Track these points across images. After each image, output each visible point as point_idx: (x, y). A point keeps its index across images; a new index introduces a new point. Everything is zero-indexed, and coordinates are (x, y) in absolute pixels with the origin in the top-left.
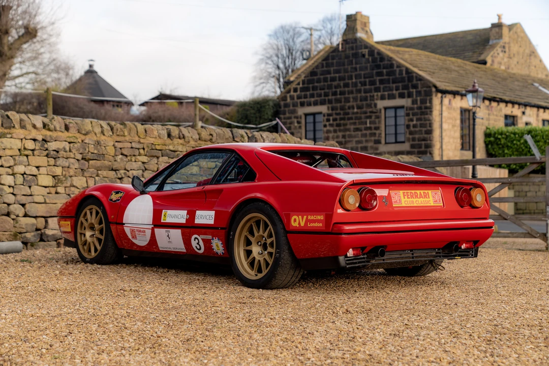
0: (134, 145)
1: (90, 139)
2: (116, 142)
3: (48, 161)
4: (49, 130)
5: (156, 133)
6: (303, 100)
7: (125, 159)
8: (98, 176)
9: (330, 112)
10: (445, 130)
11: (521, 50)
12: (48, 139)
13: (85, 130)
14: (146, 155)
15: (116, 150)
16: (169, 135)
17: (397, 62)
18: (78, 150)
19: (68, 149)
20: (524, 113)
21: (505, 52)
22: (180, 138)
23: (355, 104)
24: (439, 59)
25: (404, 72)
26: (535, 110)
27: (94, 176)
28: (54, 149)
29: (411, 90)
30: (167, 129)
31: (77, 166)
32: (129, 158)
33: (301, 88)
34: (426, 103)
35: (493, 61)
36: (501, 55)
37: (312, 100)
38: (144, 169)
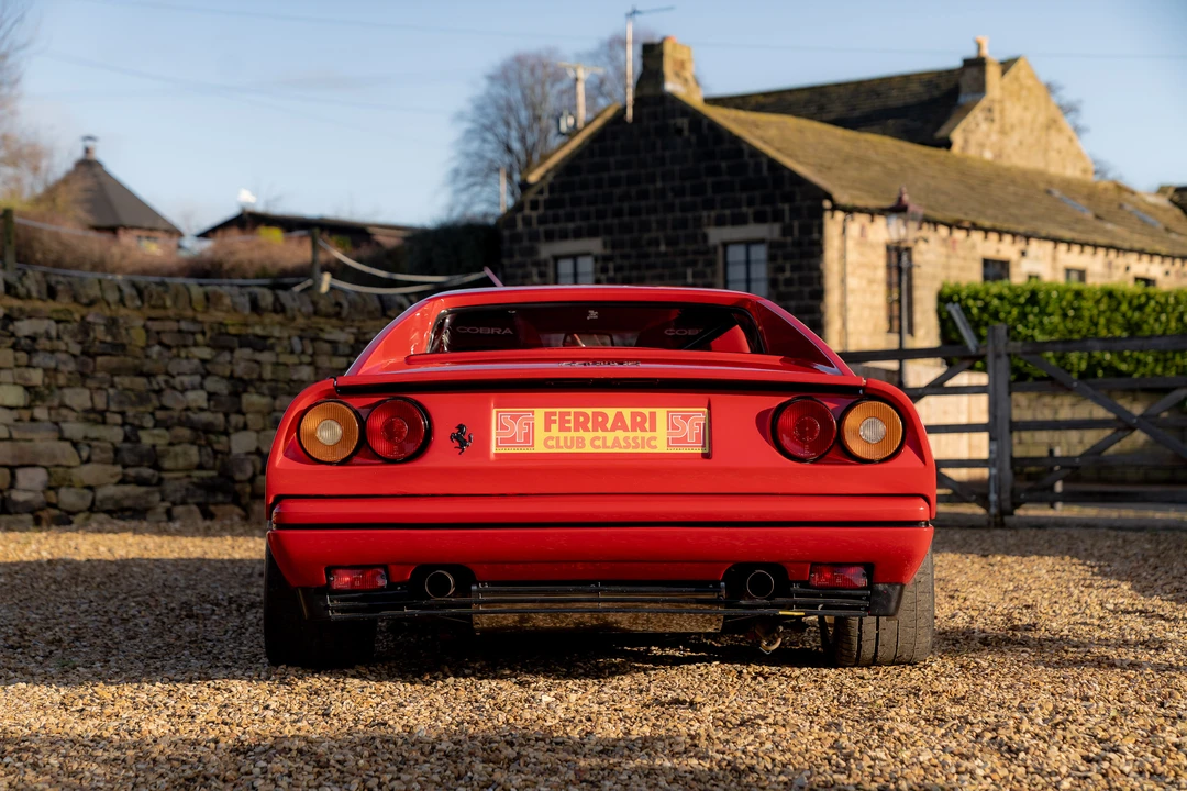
0: (184, 326)
1: (97, 315)
2: (150, 319)
3: (16, 359)
4: (17, 296)
5: (227, 301)
6: (550, 226)
7: (166, 353)
8: (113, 385)
9: (608, 252)
10: (853, 291)
11: (1028, 116)
12: (16, 314)
13: (87, 296)
14: (208, 346)
15: (148, 337)
16: (255, 306)
17: (750, 146)
18: (74, 336)
19: (53, 333)
20: (1023, 254)
21: (992, 120)
22: (275, 311)
23: (661, 235)
24: (844, 138)
25: (765, 168)
26: (1049, 246)
27: (106, 386)
28: (27, 333)
29: (780, 205)
30: (250, 294)
31: (72, 366)
32: (174, 351)
33: (546, 201)
34: (811, 233)
35: (966, 141)
36: (984, 126)
37: (571, 226)
38: (203, 371)
